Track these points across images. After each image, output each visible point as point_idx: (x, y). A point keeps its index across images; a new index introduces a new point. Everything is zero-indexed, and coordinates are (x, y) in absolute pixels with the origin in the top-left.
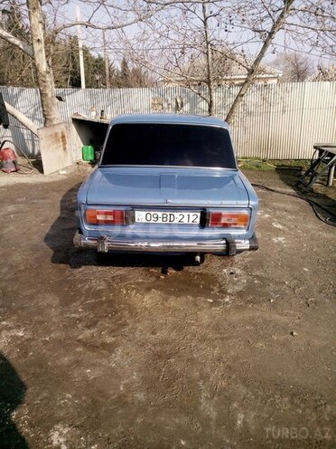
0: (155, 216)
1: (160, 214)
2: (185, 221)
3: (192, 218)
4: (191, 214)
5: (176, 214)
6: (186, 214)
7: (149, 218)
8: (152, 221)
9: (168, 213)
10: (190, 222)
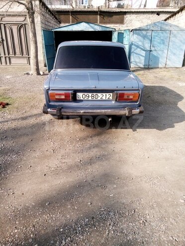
0: (88, 96)
1: (90, 94)
2: (104, 98)
3: (108, 96)
4: (107, 94)
5: (99, 94)
6: (104, 94)
7: (84, 97)
8: (86, 99)
9: (95, 94)
10: (107, 99)
